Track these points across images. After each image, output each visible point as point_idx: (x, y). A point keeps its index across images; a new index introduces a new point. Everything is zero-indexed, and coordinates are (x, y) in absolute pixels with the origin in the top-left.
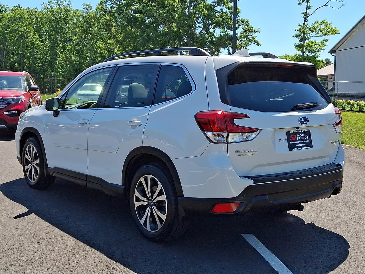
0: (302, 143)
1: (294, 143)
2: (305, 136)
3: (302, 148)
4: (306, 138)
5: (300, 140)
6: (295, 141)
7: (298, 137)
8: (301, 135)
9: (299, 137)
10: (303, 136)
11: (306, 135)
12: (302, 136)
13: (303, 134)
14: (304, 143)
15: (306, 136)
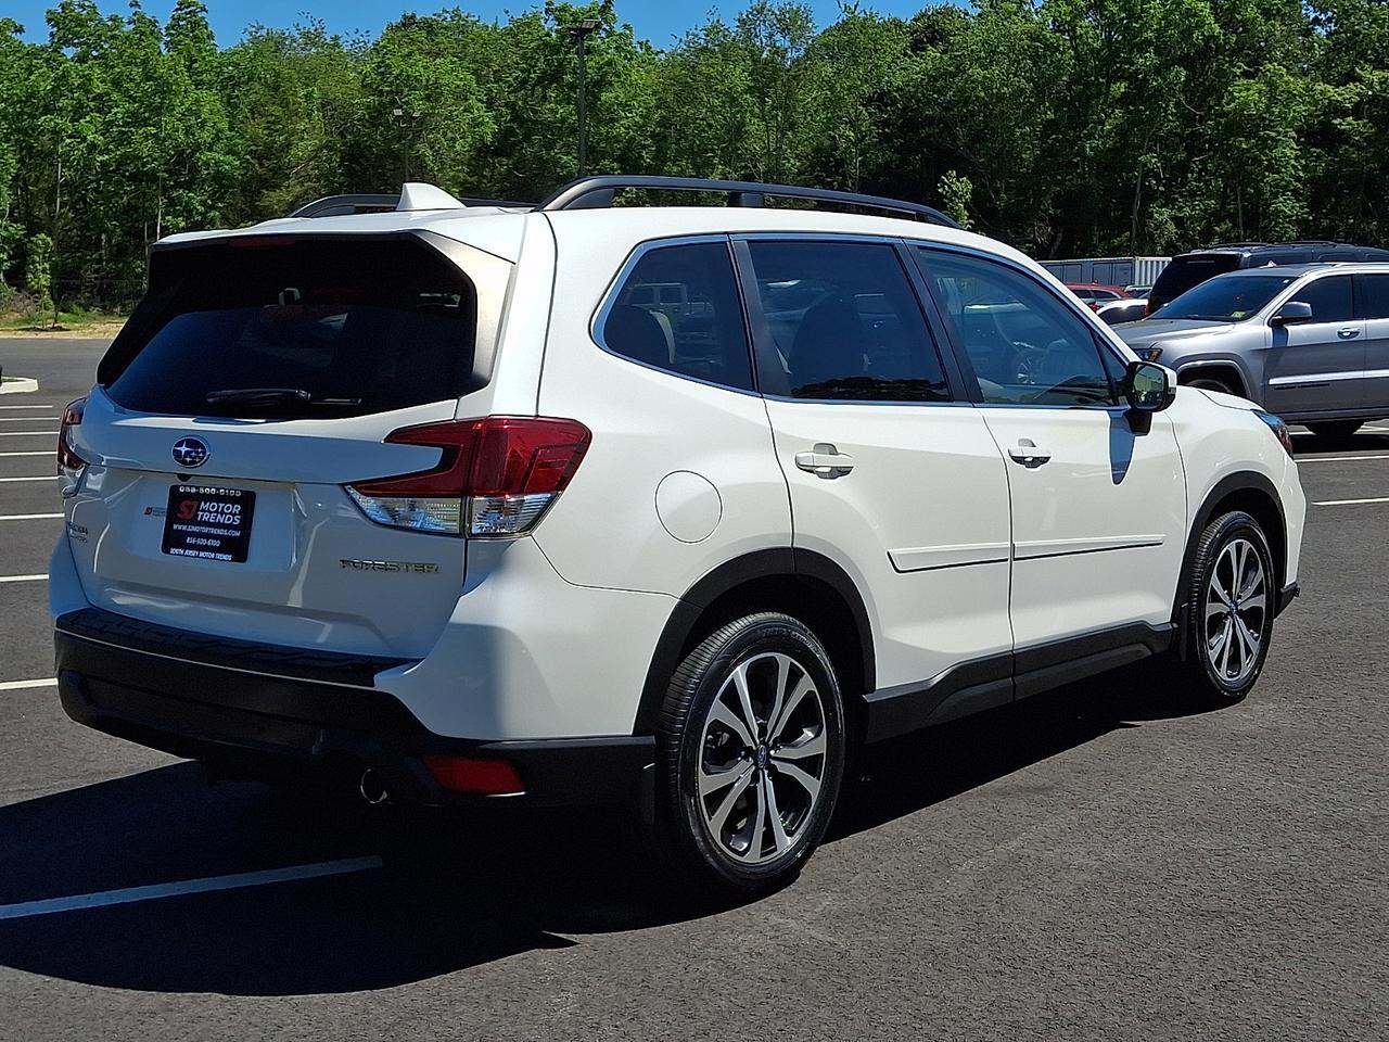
0: (208, 536)
1: (185, 528)
2: (230, 513)
3: (202, 554)
4: (229, 519)
5: (207, 524)
6: (187, 522)
7: (203, 511)
8: (214, 507)
9: (208, 510)
10: (222, 513)
11: (237, 508)
12: (217, 512)
13: (221, 505)
14: (216, 537)
15: (234, 515)
